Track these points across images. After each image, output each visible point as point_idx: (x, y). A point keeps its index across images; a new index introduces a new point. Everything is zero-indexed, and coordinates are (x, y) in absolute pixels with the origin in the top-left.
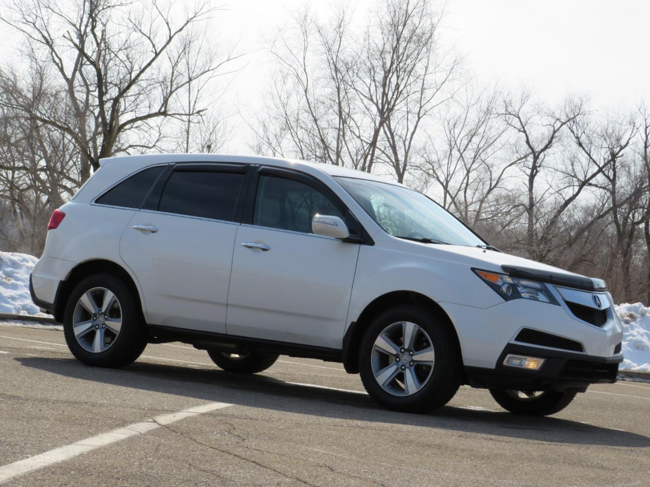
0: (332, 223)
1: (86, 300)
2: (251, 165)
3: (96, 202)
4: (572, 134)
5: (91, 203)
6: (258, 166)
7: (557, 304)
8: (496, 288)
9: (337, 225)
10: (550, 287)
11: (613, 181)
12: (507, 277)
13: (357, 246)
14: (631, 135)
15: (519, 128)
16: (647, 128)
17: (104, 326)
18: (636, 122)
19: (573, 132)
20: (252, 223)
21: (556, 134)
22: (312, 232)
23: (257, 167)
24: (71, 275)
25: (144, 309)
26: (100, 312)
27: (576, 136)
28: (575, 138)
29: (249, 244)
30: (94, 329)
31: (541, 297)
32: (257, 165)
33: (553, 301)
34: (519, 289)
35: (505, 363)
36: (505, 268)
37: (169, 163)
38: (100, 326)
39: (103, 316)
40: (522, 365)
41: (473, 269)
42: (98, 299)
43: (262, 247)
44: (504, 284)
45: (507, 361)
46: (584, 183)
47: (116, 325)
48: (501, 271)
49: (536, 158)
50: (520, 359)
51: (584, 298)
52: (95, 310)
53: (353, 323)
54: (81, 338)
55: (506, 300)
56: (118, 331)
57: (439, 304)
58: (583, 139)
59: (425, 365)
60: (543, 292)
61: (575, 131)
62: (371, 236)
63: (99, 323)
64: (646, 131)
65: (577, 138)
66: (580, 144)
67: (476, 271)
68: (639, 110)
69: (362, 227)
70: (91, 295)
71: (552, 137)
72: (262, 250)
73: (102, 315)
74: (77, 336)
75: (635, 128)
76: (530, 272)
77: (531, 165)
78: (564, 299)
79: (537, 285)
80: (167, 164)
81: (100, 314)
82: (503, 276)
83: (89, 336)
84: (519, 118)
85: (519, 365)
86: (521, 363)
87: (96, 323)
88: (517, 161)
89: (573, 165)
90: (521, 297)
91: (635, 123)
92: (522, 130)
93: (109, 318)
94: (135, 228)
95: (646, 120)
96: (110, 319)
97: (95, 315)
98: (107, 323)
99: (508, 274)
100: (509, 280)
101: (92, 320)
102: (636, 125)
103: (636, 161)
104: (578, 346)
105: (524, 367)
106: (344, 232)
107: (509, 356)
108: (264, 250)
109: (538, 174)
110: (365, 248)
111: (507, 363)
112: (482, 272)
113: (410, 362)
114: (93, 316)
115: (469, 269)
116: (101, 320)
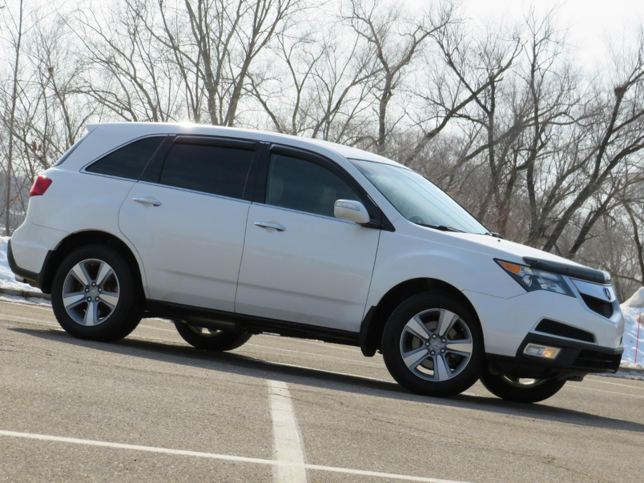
0: (354, 207)
1: (78, 270)
2: (261, 142)
3: (87, 169)
4: (441, 50)
5: (81, 171)
6: (269, 143)
7: (574, 296)
8: (519, 279)
9: (359, 210)
10: (566, 279)
11: (491, 114)
12: (528, 268)
13: (377, 232)
14: (514, 54)
15: (369, 37)
16: (535, 45)
17: (97, 299)
18: (521, 37)
19: (442, 46)
20: (264, 202)
21: (418, 47)
22: (335, 217)
23: (268, 145)
24: (61, 244)
25: (144, 284)
26: (94, 284)
27: (446, 52)
28: (444, 54)
29: (263, 224)
30: (86, 301)
31: (558, 289)
32: (266, 143)
33: (569, 292)
34: (539, 280)
35: (525, 352)
36: (526, 260)
37: (169, 134)
38: (93, 299)
39: (97, 289)
40: (540, 354)
41: (495, 260)
42: (93, 271)
43: (276, 227)
44: (525, 275)
45: (527, 350)
46: (451, 114)
47: (112, 300)
48: (523, 263)
49: (389, 78)
50: (537, 348)
51: (595, 291)
52: (88, 282)
53: (373, 307)
54: (71, 309)
55: (528, 291)
56: (114, 306)
57: (463, 292)
58: (455, 58)
59: (455, 354)
60: (560, 284)
61: (445, 45)
62: (391, 222)
63: (92, 295)
64: (534, 49)
65: (448, 55)
66: (451, 63)
67: (499, 261)
68: (527, 22)
69: (382, 213)
70: (85, 266)
71: (412, 52)
72: (277, 231)
73: (95, 287)
74: (67, 307)
75: (520, 44)
76: (550, 264)
77: (383, 85)
78: (578, 291)
79: (554, 277)
80: (167, 135)
81: (94, 286)
82: (524, 267)
83: (81, 308)
84: (370, 23)
85: (536, 354)
86: (539, 351)
87: (88, 295)
88: (364, 78)
89: (439, 89)
90: (540, 288)
91: (520, 39)
92: (373, 39)
93: (103, 292)
94: (135, 200)
95: (535, 35)
96: (105, 292)
97: (88, 287)
98: (101, 296)
99: (529, 265)
100: (530, 271)
101: (84, 291)
102: (521, 41)
103: (517, 87)
104: (590, 337)
105: (541, 356)
106: (365, 217)
107: (529, 344)
108: (279, 230)
109: (392, 97)
110: (385, 233)
111: (527, 352)
112: (505, 264)
113: (443, 351)
114: (85, 287)
115: (492, 259)
116: (94, 292)
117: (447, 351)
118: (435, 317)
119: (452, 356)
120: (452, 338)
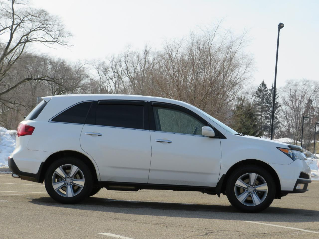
0: (209, 129)
1: (59, 171)
2: (145, 101)
3: (52, 120)
5: (50, 121)
8: (289, 156)
20: (156, 130)
25: (98, 174)
29: (160, 141)
30: (65, 185)
32: (148, 102)
36: (289, 146)
38: (69, 184)
39: (71, 179)
44: (291, 153)
47: (81, 183)
48: (288, 148)
52: (66, 176)
53: (224, 175)
54: (58, 190)
55: (294, 160)
56: (82, 186)
57: (269, 164)
59: (260, 192)
62: (224, 135)
63: (68, 182)
67: (279, 148)
69: (218, 131)
70: (62, 168)
72: (168, 143)
73: (69, 178)
74: (56, 189)
87: (66, 182)
93: (74, 180)
94: (86, 134)
97: (65, 178)
99: (290, 149)
101: (63, 181)
106: (213, 133)
107: (299, 184)
110: (222, 140)
112: (281, 149)
113: (254, 191)
114: (63, 179)
115: (276, 148)
116: (69, 180)
117: (256, 191)
118: (248, 177)
119: (259, 193)
120: (257, 184)
